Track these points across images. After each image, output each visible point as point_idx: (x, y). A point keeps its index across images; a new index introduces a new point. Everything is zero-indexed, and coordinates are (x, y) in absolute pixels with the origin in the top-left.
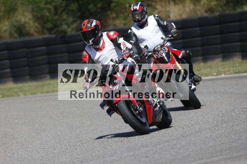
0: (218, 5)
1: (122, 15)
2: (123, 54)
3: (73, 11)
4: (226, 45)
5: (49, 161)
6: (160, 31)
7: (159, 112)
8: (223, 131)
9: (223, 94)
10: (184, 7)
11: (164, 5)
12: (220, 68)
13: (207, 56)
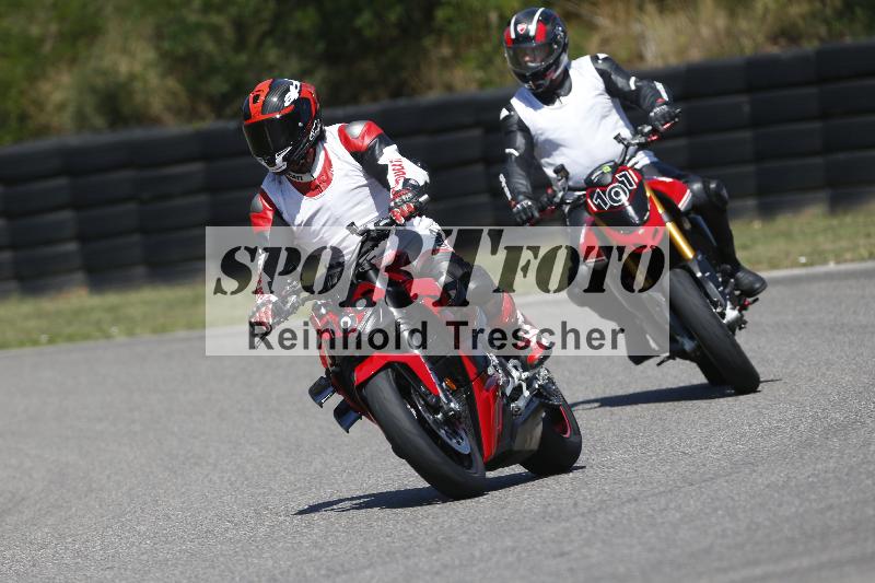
0: (813, 15)
1: (473, 52)
2: (392, 204)
3: (300, 35)
4: (841, 156)
5: (214, 568)
6: (614, 111)
7: (529, 416)
8: (832, 464)
9: (831, 330)
10: (694, 22)
11: (621, 15)
12: (821, 238)
13: (774, 197)
